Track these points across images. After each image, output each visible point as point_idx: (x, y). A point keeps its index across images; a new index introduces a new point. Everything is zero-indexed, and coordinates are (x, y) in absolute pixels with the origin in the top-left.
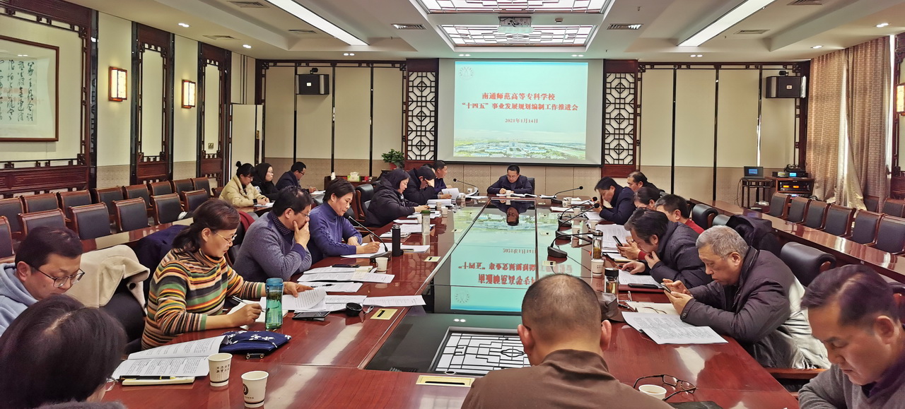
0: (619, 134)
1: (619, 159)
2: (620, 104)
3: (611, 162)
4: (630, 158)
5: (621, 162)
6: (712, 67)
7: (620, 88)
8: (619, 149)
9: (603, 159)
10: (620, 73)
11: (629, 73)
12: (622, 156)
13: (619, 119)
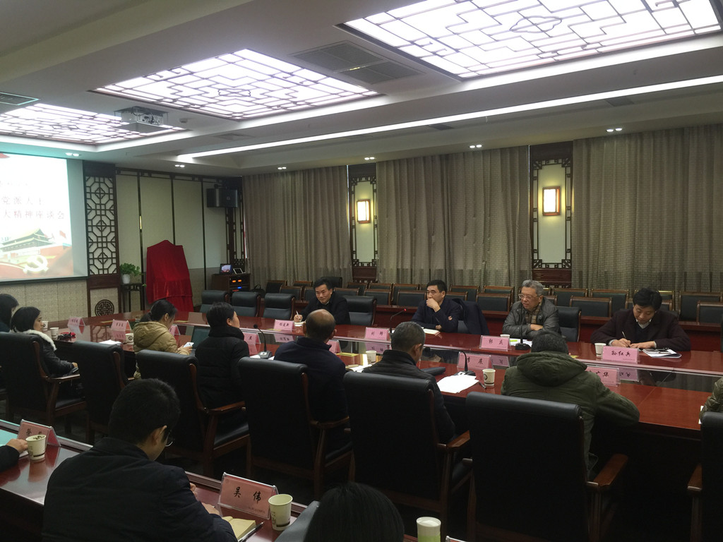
0: (102, 242)
1: (103, 269)
2: (101, 210)
3: (96, 273)
4: (114, 267)
5: (106, 272)
6: (168, 177)
7: (100, 194)
8: (103, 259)
9: (89, 270)
10: (99, 177)
11: (108, 178)
12: (106, 266)
13: (101, 226)
